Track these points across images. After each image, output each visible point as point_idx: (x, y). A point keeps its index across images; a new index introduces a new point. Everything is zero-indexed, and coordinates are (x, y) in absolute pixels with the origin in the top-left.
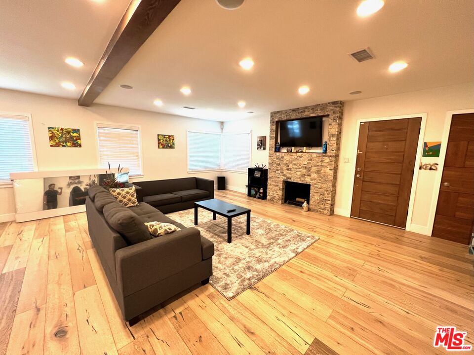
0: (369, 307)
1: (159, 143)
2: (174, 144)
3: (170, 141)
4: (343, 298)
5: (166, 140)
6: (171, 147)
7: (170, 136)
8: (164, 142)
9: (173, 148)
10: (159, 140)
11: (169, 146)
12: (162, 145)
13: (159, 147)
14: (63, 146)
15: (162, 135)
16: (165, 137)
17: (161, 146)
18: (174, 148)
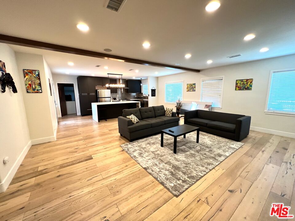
0: (88, 180)
1: (236, 87)
2: (251, 86)
3: (247, 84)
4: (100, 174)
5: (243, 84)
6: (248, 89)
7: (247, 80)
8: (241, 85)
9: (249, 90)
10: (237, 84)
11: (245, 88)
12: (238, 87)
13: (236, 90)
14: (190, 91)
15: (240, 80)
16: (242, 82)
17: (237, 89)
18: (251, 89)
